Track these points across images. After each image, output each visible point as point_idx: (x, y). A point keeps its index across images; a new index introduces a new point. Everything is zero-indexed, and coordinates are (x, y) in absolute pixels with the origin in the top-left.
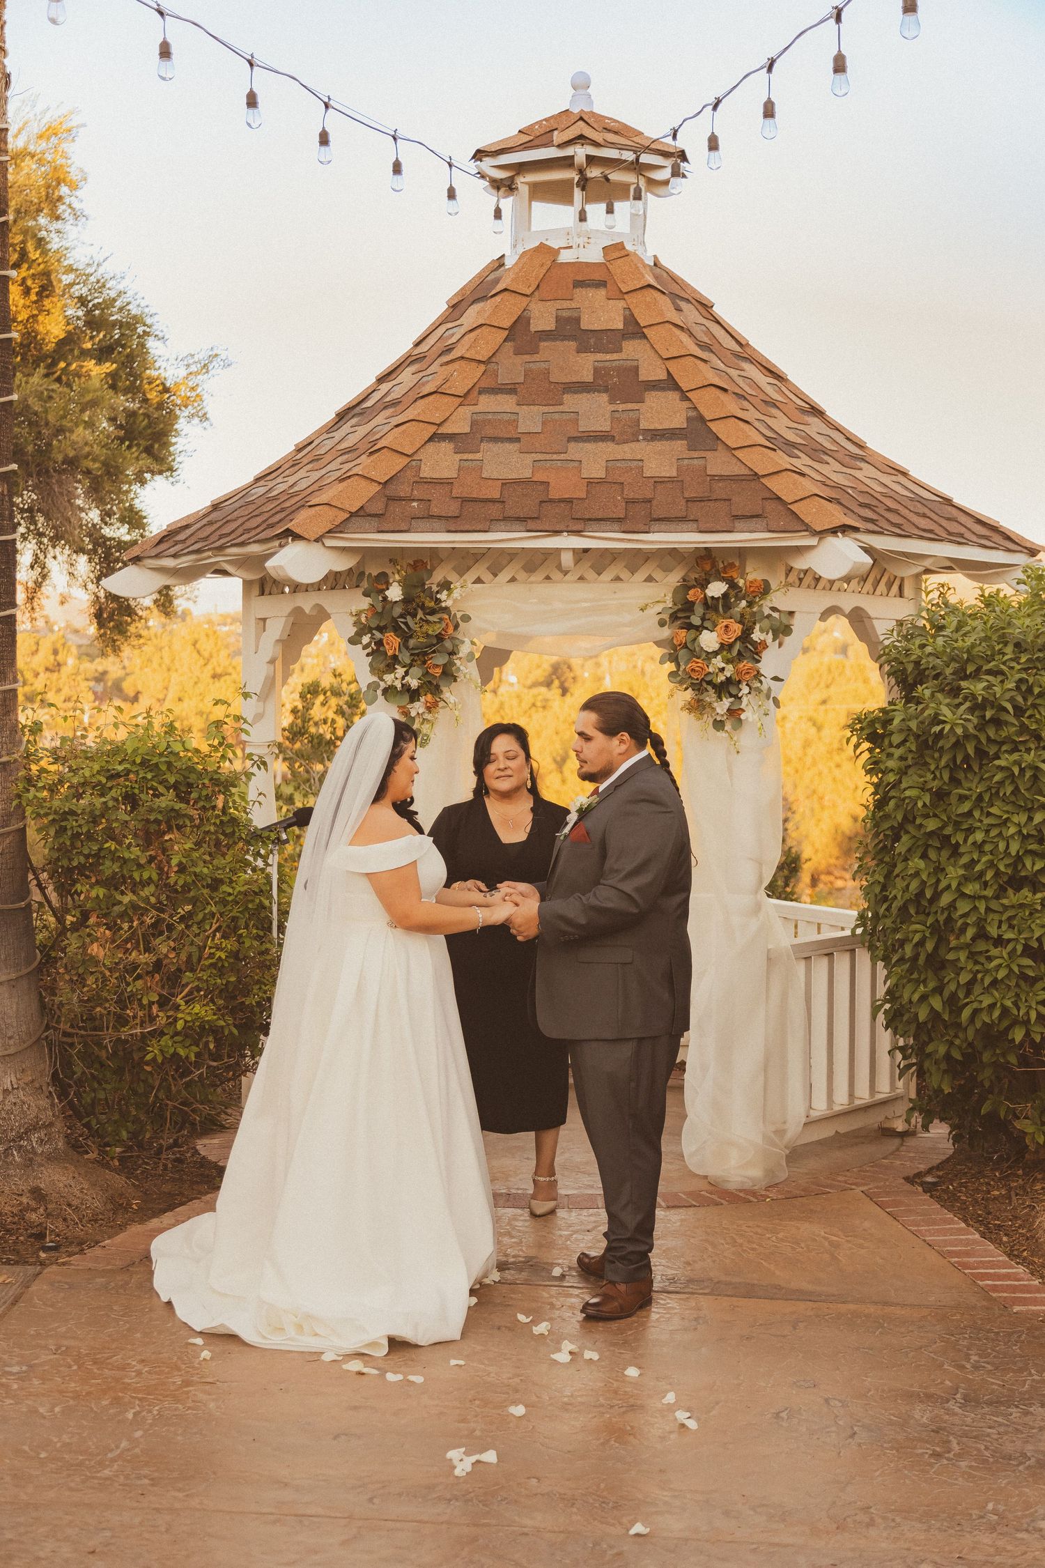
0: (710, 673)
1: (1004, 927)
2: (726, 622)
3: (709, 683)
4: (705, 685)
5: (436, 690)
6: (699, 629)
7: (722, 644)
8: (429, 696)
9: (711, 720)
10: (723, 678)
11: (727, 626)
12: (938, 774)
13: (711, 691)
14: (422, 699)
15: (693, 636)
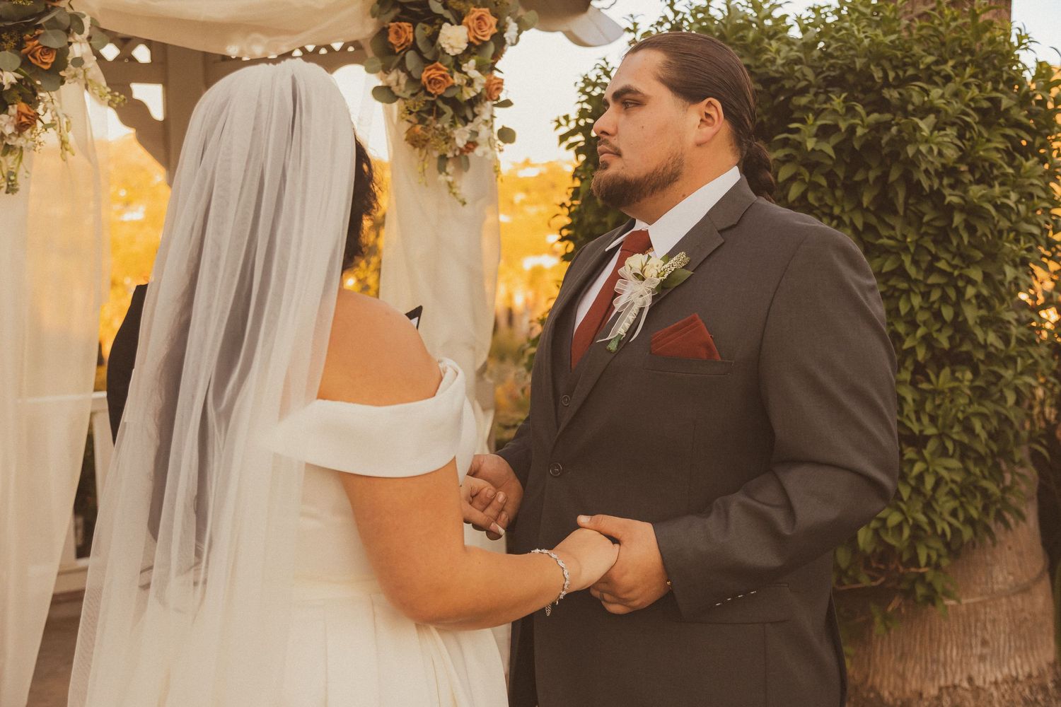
0: (453, 86)
1: (925, 420)
2: (478, 12)
3: (446, 101)
4: (440, 104)
5: (31, 98)
6: (435, 21)
7: (470, 43)
8: (24, 107)
9: (436, 154)
10: (473, 94)
11: (479, 18)
12: (846, 219)
13: (449, 111)
14: (13, 110)
15: (429, 30)
